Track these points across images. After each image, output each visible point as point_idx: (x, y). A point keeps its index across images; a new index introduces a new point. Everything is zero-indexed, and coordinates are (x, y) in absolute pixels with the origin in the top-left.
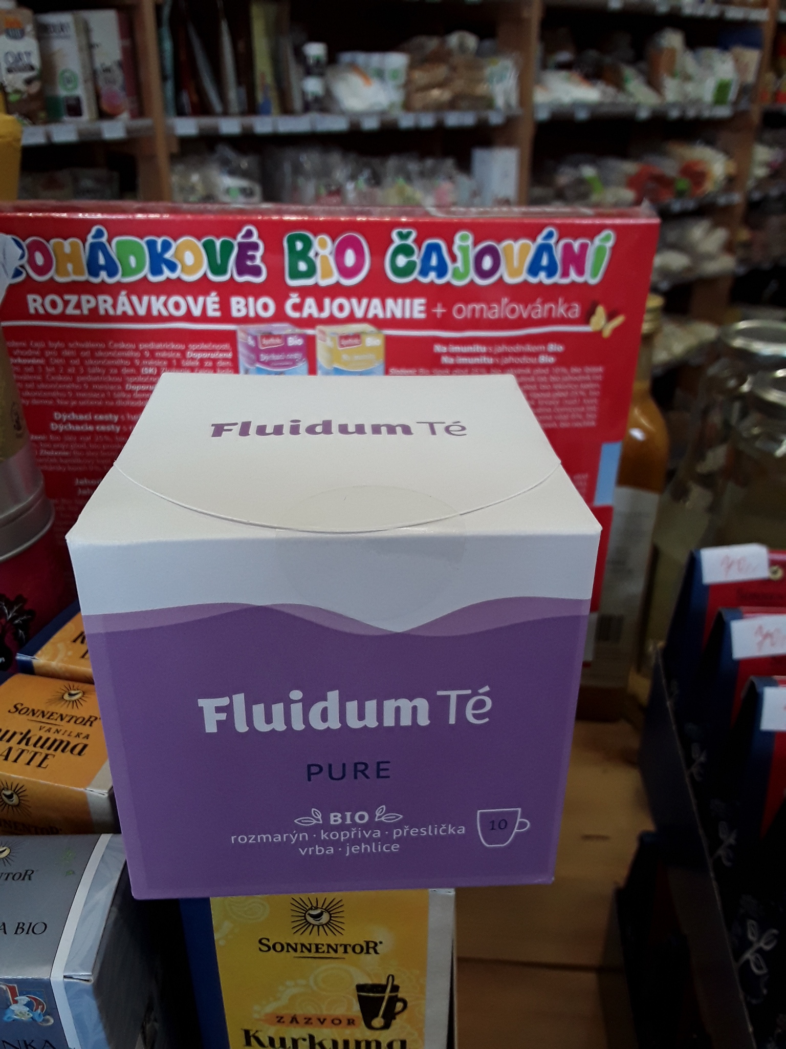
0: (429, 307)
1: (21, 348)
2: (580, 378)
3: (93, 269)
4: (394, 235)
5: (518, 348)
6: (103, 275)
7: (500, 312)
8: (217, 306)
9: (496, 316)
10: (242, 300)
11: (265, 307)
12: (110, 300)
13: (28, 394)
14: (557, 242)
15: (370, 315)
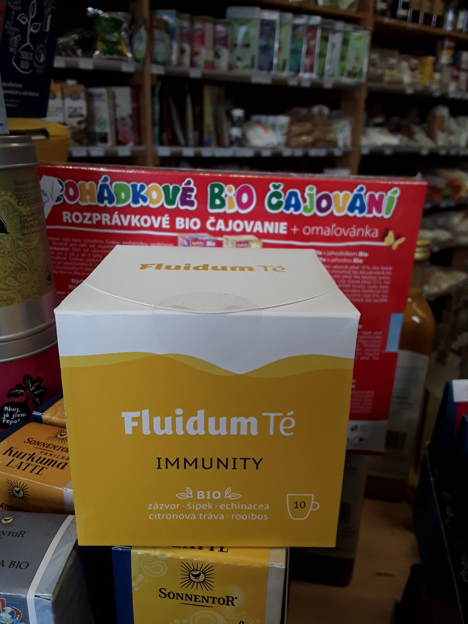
0: (289, 228)
1: (57, 241)
2: (378, 273)
3: (101, 199)
4: (271, 186)
5: (341, 253)
6: (106, 202)
7: (331, 232)
8: (168, 222)
9: (329, 234)
10: (182, 220)
11: (195, 224)
12: (108, 216)
13: (58, 267)
14: (365, 194)
15: (255, 231)
